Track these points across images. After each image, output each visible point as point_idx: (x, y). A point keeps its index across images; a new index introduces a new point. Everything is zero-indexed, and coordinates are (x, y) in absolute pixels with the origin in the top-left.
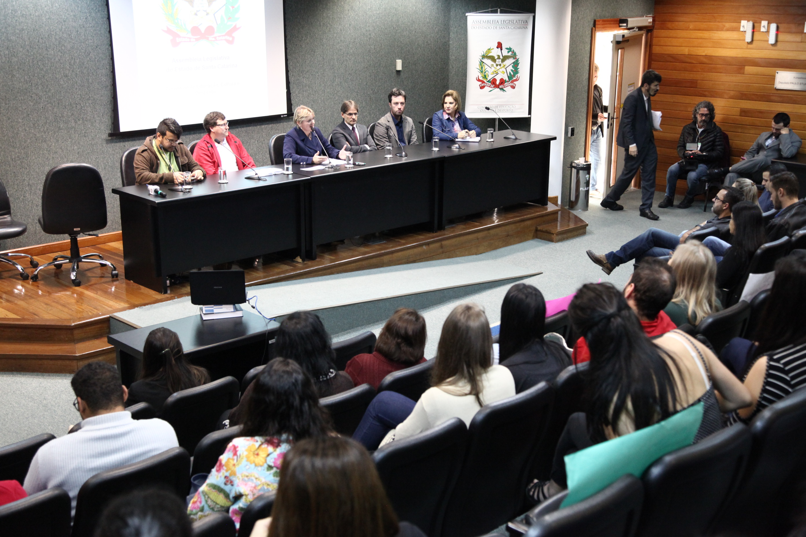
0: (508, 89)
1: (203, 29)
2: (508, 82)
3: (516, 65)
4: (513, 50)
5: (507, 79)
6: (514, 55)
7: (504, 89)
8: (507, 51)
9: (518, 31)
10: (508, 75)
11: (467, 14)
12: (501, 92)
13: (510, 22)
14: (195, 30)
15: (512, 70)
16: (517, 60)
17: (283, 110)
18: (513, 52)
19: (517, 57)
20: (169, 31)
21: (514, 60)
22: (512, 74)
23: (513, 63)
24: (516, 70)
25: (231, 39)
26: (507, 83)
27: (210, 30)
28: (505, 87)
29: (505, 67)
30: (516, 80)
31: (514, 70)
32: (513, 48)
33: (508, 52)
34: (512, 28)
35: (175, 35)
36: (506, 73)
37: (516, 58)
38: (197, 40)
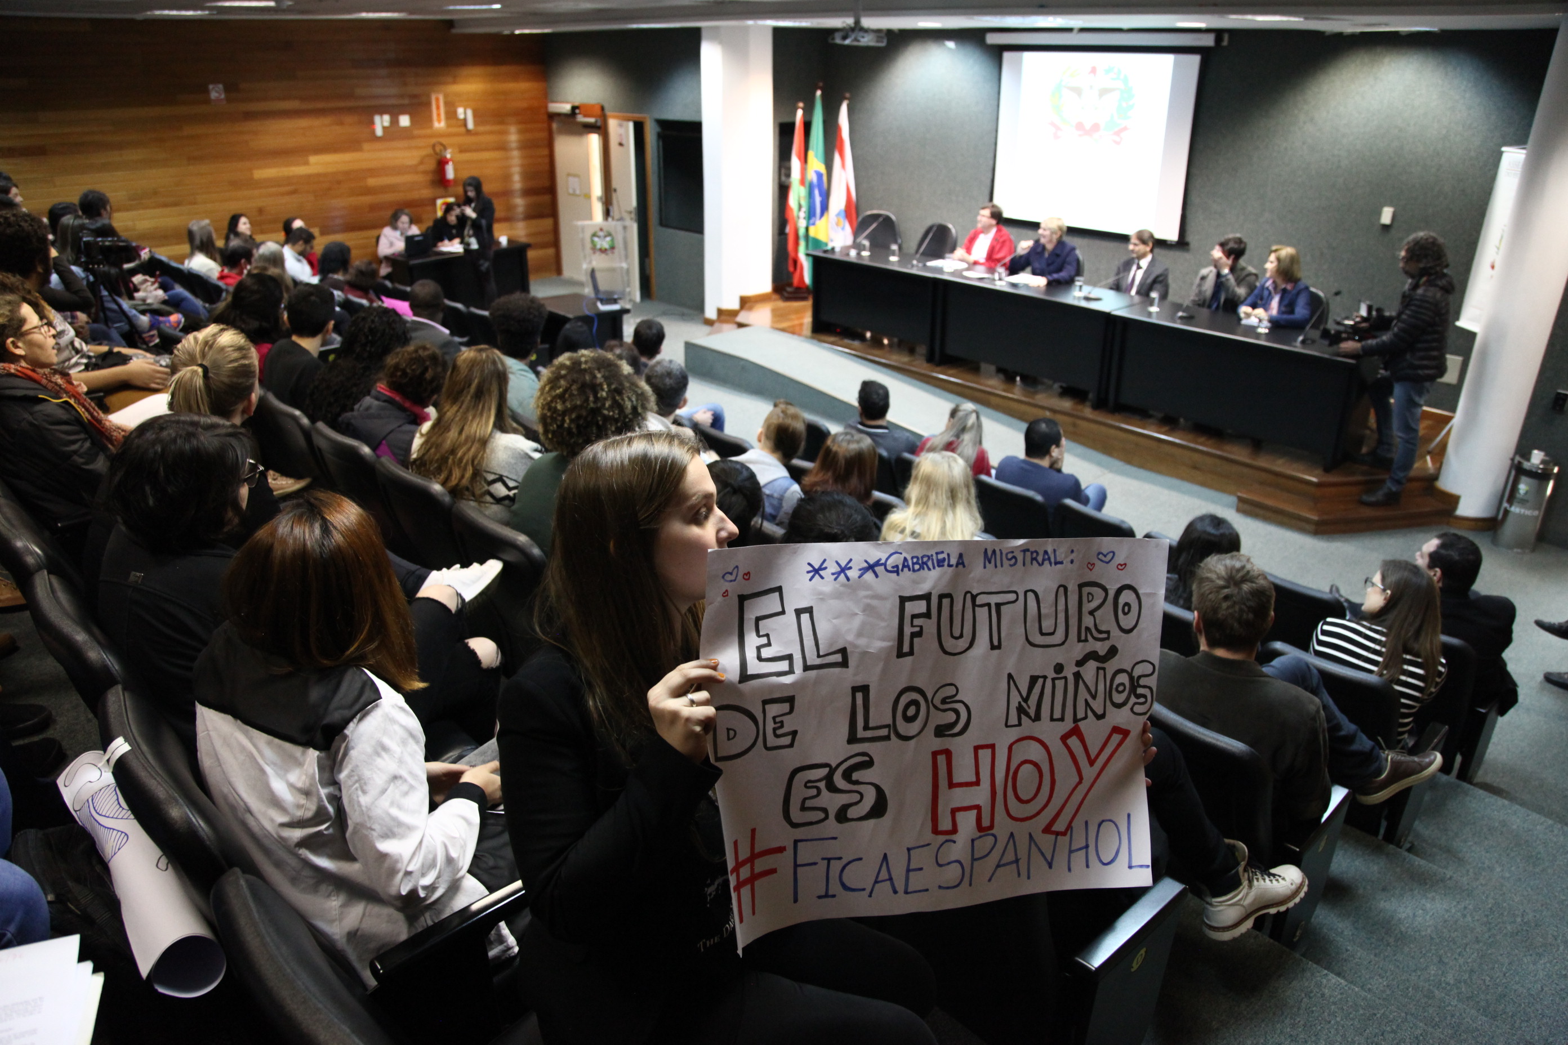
1: (1088, 127)
11: (1504, 149)
14: (1080, 126)
17: (1173, 236)
20: (1053, 124)
25: (1117, 139)
27: (1096, 127)
35: (1058, 128)
38: (1080, 135)
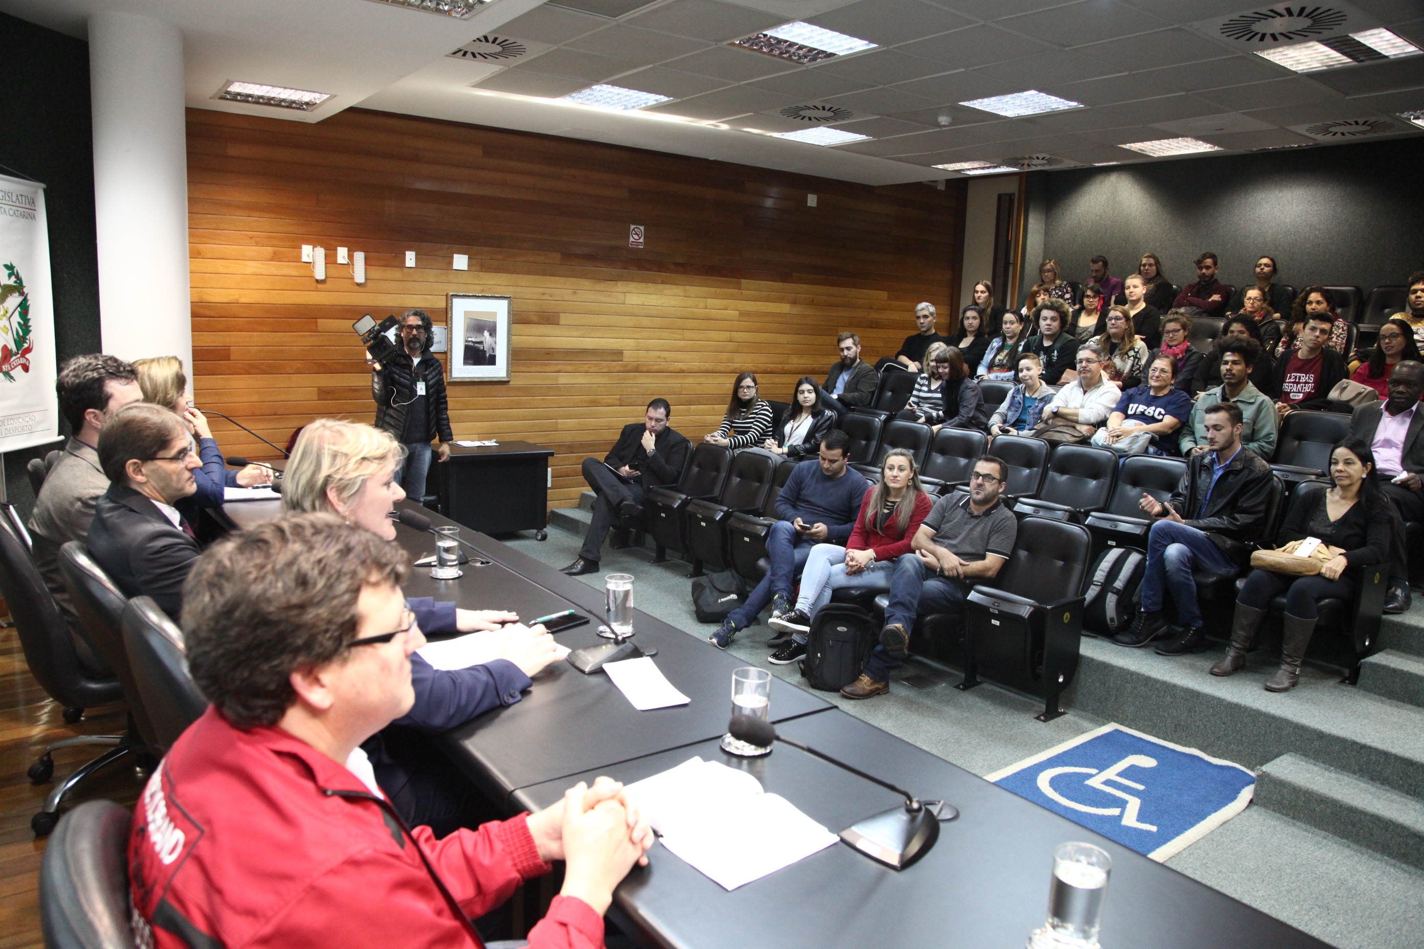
0: (18, 372)
2: (16, 354)
3: (24, 308)
4: (17, 272)
5: (14, 349)
6: (18, 288)
7: (12, 373)
8: (7, 272)
9: (23, 221)
10: (15, 336)
12: (7, 383)
13: (7, 198)
15: (19, 323)
16: (25, 300)
18: (17, 277)
19: (25, 290)
21: (20, 299)
22: (21, 334)
23: (20, 305)
24: (25, 327)
26: (14, 358)
28: (12, 369)
29: (8, 315)
30: (29, 350)
31: (22, 322)
32: (19, 268)
33: (10, 276)
34: (12, 213)
36: (10, 333)
37: (22, 294)
